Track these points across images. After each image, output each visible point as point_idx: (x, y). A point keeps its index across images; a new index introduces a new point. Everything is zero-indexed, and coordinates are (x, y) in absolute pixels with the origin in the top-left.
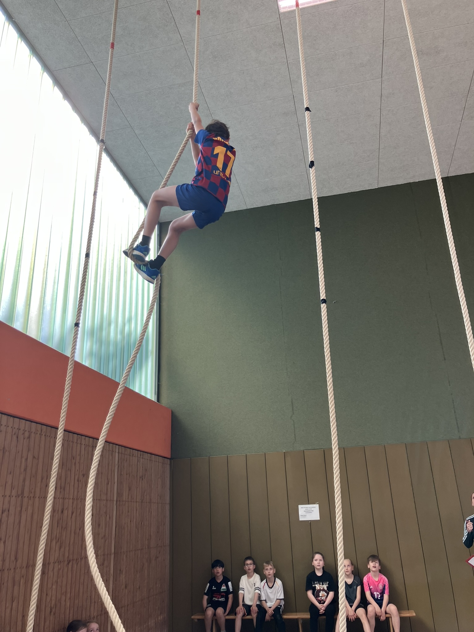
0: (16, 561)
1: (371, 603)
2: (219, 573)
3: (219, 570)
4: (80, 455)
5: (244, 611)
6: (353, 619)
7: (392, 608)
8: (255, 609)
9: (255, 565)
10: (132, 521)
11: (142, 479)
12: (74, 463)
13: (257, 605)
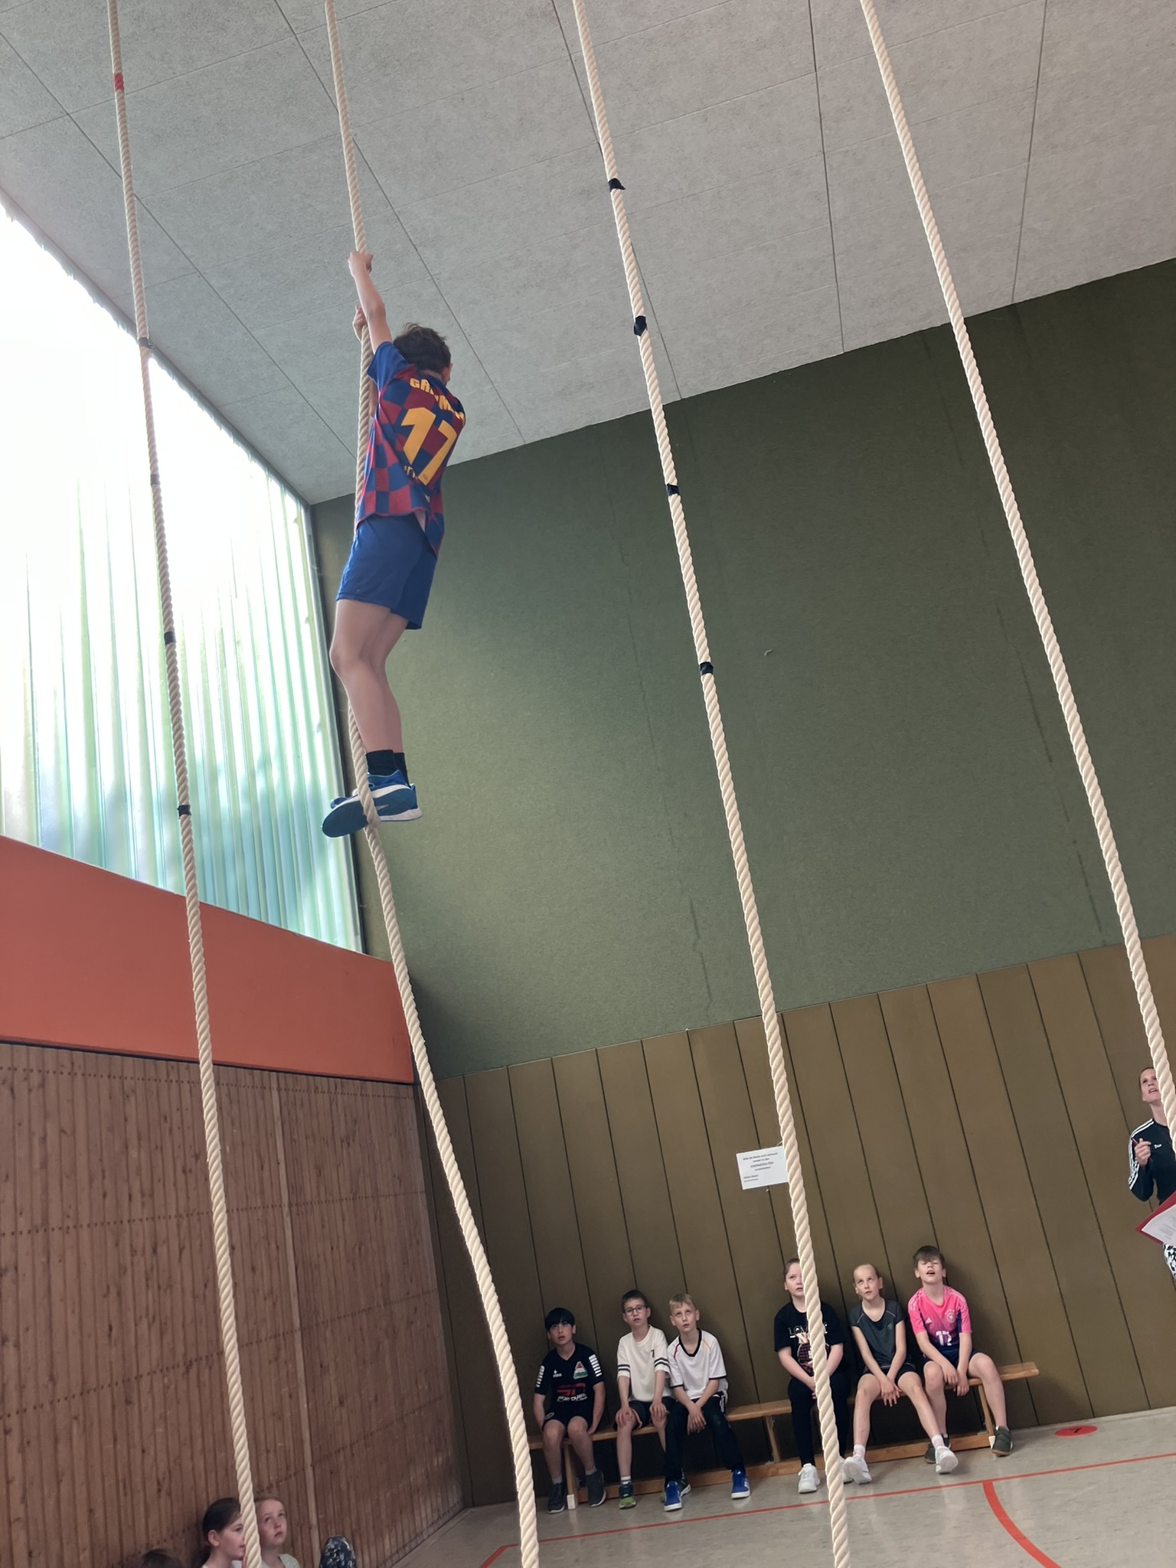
0: (54, 1384)
1: (932, 1358)
2: (563, 1337)
3: (564, 1332)
4: (180, 1109)
5: (633, 1418)
6: (893, 1401)
7: (982, 1363)
8: (659, 1409)
9: (649, 1310)
10: (335, 1249)
11: (349, 1144)
12: (168, 1133)
13: (665, 1400)
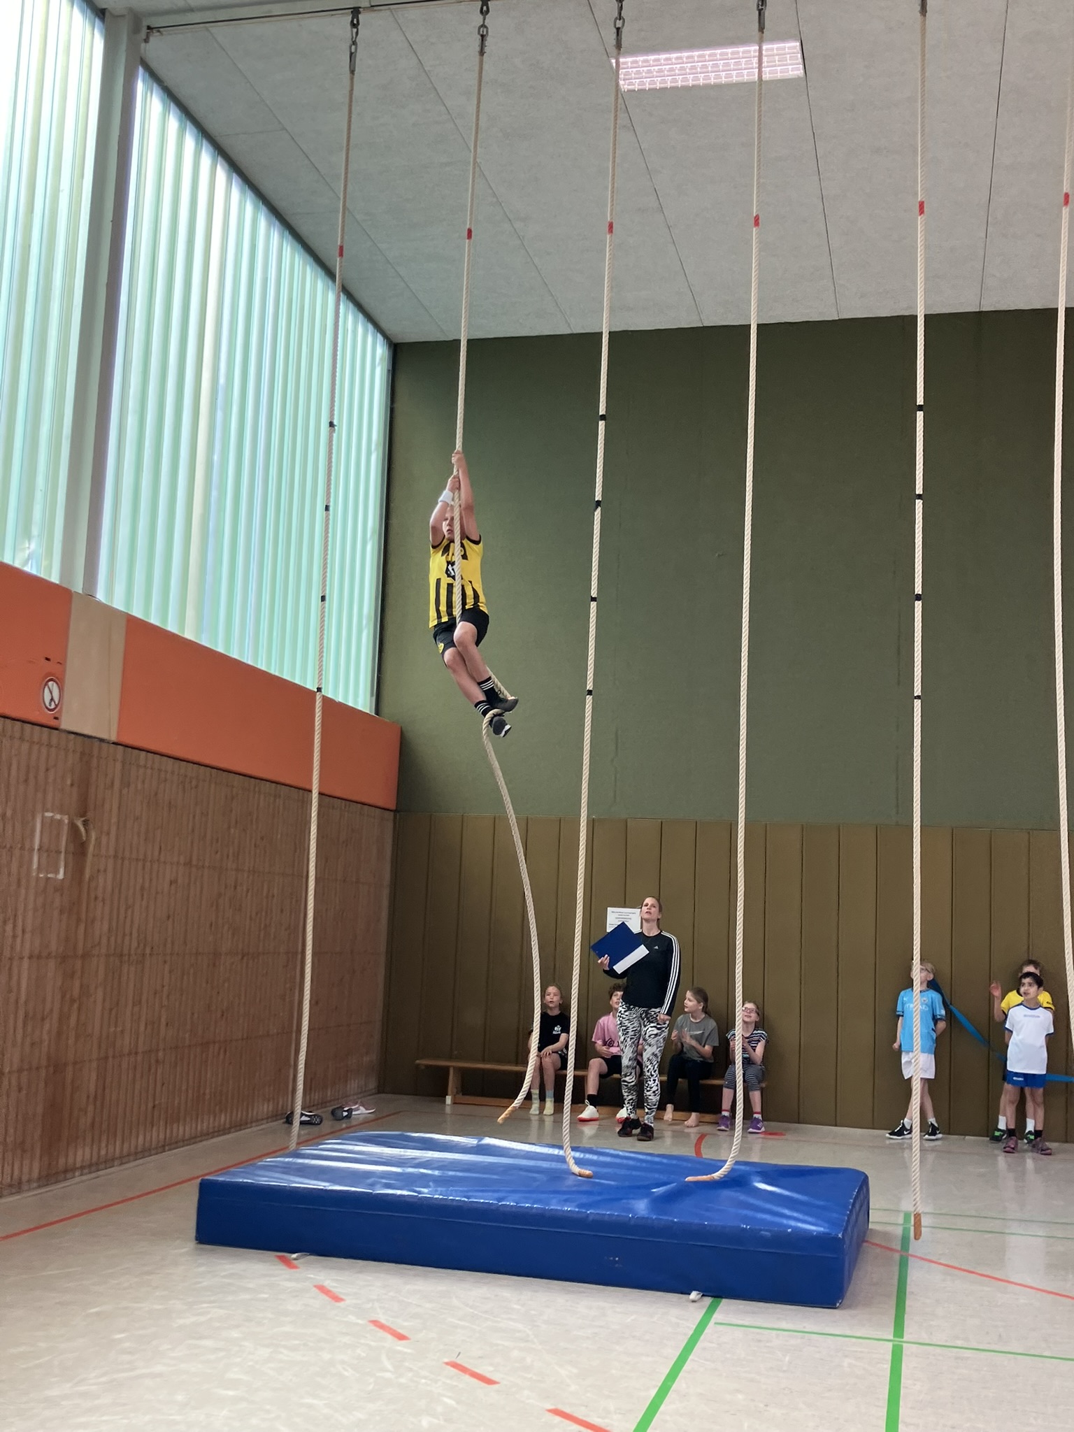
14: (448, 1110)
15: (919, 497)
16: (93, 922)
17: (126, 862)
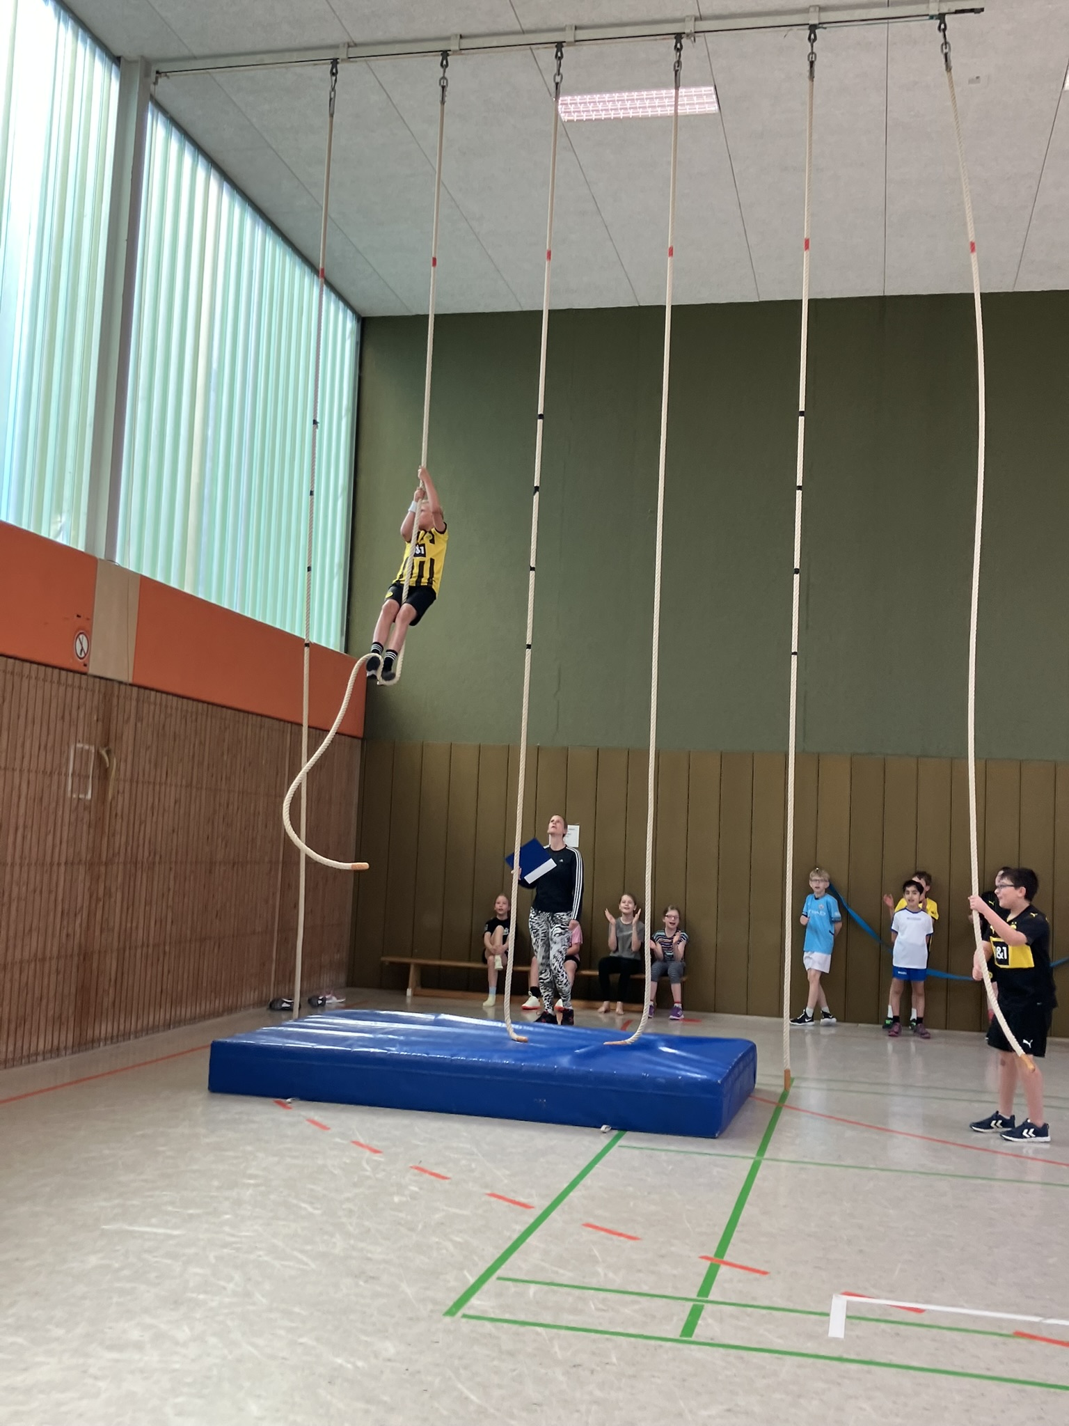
14: (409, 1001)
15: (800, 488)
16: (114, 835)
17: (140, 785)
